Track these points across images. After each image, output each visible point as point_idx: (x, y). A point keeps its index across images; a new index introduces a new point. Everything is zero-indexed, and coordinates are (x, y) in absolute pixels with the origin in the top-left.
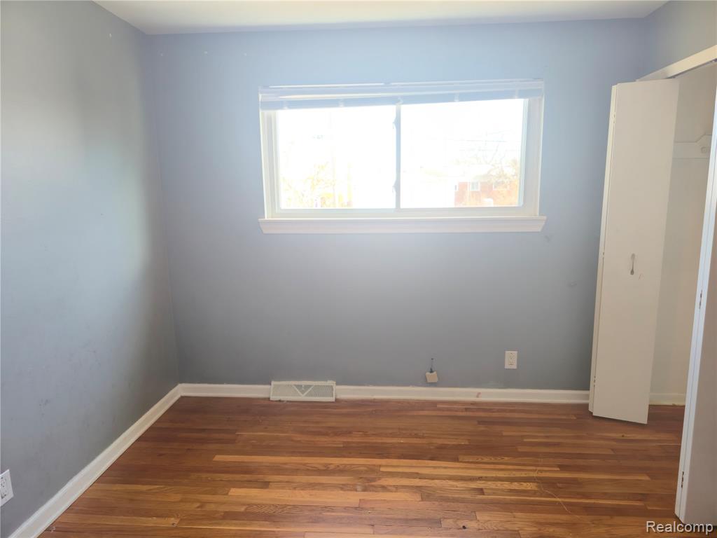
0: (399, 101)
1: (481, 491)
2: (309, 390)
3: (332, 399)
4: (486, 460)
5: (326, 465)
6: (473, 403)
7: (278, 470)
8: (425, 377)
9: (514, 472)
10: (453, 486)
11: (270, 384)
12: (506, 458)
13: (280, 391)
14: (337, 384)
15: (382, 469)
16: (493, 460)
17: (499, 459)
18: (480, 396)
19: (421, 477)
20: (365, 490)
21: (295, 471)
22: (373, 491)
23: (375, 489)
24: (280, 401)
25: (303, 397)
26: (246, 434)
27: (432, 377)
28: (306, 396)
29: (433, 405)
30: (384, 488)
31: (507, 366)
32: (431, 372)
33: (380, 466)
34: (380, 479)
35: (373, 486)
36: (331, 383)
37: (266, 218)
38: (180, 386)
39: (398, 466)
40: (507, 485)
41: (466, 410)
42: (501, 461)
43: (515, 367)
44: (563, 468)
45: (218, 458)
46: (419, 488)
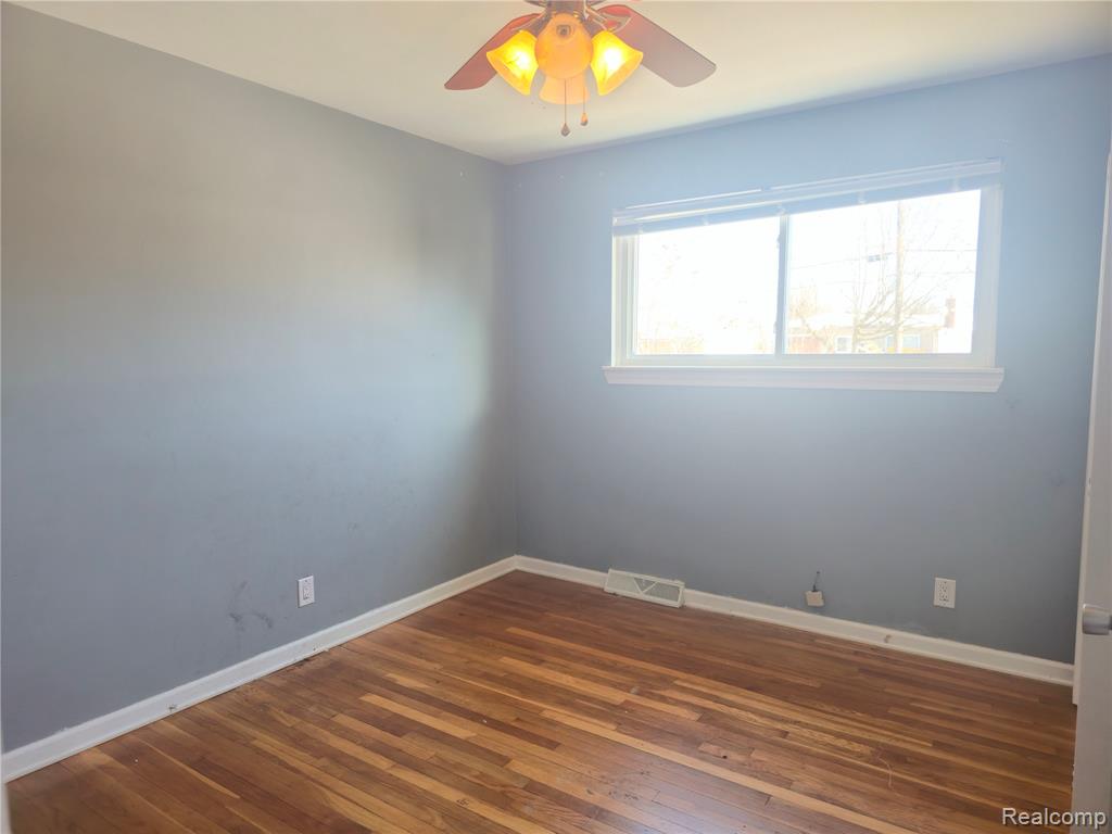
0: (778, 211)
1: (785, 734)
2: (649, 588)
3: (676, 604)
4: (826, 708)
5: (615, 662)
6: (875, 649)
7: (560, 653)
8: (805, 596)
9: (855, 730)
10: (751, 719)
11: (607, 572)
12: (859, 714)
13: (618, 582)
14: (687, 587)
15: (677, 682)
16: (838, 710)
17: (847, 713)
18: (890, 640)
19: (717, 700)
20: (639, 694)
21: (578, 658)
22: (648, 697)
23: (651, 696)
24: (614, 594)
25: (641, 595)
26: (553, 616)
27: (816, 599)
28: (646, 593)
29: (811, 638)
30: (663, 699)
31: (938, 602)
32: (815, 591)
33: (677, 679)
34: (665, 689)
35: (652, 693)
36: (678, 583)
37: (613, 365)
38: (516, 558)
39: (698, 684)
40: (828, 738)
41: (856, 653)
42: (850, 716)
43: (951, 604)
44: (937, 745)
45: (512, 630)
46: (704, 710)
